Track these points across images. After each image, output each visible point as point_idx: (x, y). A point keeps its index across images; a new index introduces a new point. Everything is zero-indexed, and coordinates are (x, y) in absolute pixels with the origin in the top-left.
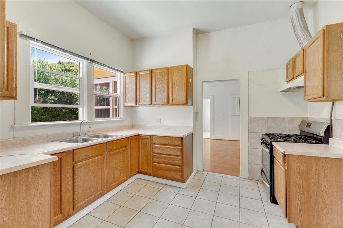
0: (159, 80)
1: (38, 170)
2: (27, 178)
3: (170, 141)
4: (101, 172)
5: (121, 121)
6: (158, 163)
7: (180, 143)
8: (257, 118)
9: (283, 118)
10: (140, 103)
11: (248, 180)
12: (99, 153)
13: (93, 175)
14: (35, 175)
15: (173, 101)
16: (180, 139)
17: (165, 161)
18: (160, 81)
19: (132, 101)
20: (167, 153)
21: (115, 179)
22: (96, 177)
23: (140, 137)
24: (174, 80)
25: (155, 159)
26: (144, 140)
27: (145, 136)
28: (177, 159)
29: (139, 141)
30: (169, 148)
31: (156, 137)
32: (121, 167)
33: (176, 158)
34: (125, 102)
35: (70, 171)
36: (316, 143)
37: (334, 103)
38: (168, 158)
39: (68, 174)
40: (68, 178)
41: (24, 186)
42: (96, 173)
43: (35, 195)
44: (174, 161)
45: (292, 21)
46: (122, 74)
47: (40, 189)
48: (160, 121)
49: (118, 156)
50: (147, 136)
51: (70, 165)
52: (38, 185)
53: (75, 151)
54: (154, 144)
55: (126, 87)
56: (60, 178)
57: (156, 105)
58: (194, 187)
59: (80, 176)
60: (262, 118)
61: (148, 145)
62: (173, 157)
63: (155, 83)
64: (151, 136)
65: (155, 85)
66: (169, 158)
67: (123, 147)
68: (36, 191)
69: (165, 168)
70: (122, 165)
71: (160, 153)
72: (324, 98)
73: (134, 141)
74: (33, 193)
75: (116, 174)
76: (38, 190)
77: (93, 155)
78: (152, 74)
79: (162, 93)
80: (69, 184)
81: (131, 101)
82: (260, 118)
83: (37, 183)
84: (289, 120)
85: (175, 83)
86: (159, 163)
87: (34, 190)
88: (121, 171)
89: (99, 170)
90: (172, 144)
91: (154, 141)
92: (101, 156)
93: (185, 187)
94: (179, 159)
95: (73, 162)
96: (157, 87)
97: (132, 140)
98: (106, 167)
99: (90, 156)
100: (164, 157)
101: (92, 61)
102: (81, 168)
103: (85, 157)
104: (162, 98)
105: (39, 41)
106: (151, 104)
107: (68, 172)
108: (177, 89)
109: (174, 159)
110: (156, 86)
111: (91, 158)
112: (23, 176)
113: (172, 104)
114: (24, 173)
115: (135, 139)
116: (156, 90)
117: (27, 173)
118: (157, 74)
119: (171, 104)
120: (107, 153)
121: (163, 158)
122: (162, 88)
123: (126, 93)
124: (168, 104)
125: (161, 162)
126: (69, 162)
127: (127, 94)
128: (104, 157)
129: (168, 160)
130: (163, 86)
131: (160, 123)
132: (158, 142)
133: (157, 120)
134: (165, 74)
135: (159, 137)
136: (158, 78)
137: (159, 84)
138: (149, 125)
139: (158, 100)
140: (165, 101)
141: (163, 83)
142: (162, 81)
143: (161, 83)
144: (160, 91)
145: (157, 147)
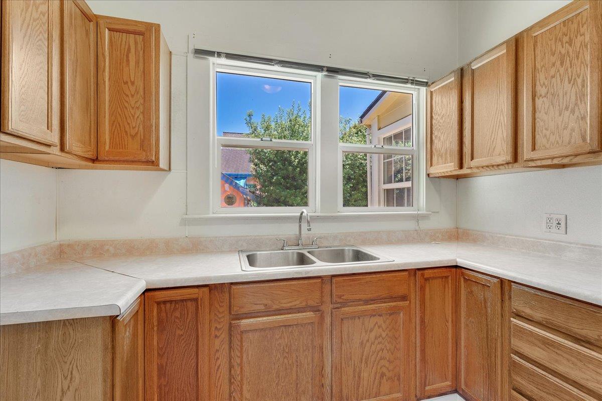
0: (553, 59)
1: (71, 332)
2: (46, 347)
4: (310, 359)
5: (417, 218)
10: (474, 163)
12: (304, 304)
13: (286, 361)
14: (64, 341)
18: (558, 63)
19: (449, 160)
21: (361, 389)
22: (295, 369)
23: (462, 273)
25: (519, 379)
26: (475, 288)
27: (480, 276)
29: (459, 287)
31: (526, 289)
32: (381, 359)
34: (431, 165)
35: (223, 336)
39: (217, 342)
40: (217, 351)
41: (39, 363)
42: (294, 356)
43: (63, 392)
46: (423, 89)
47: (77, 381)
48: (562, 224)
49: (371, 322)
50: (489, 278)
51: (222, 320)
52: (72, 369)
53: (233, 287)
54: (518, 316)
55: (434, 122)
56: (195, 348)
57: (539, 163)
59: (248, 355)
61: (489, 310)
64: (504, 284)
67: (392, 299)
68: (66, 383)
70: (385, 351)
73: (436, 283)
74: (60, 386)
75: (365, 375)
76: (70, 382)
77: (284, 305)
78: (520, 49)
79: (567, 108)
80: (219, 368)
81: (446, 159)
83: (69, 363)
87: (63, 379)
88: (384, 370)
89: (304, 351)
91: (517, 304)
92: (310, 314)
95: (230, 313)
96: (541, 90)
97: (427, 279)
98: (329, 347)
99: (275, 307)
101: (333, 71)
102: (250, 335)
103: (262, 307)
104: (565, 128)
105: (222, 55)
106: (515, 159)
107: (216, 336)
110: (538, 88)
111: (279, 312)
112: (37, 339)
114: (39, 331)
115: (442, 278)
116: (539, 102)
117: (46, 332)
118: (539, 45)
120: (331, 306)
122: (570, 85)
123: (434, 138)
126: (219, 311)
127: (436, 141)
128: (322, 318)
130: (575, 79)
131: (564, 232)
132: (538, 315)
133: (550, 220)
134: (585, 23)
135: (539, 294)
136: (545, 54)
137: (553, 77)
138: (516, 236)
139: (544, 141)
140: (584, 139)
141: (571, 64)
142: (568, 58)
143: (562, 70)
144: (557, 103)
145: (531, 333)
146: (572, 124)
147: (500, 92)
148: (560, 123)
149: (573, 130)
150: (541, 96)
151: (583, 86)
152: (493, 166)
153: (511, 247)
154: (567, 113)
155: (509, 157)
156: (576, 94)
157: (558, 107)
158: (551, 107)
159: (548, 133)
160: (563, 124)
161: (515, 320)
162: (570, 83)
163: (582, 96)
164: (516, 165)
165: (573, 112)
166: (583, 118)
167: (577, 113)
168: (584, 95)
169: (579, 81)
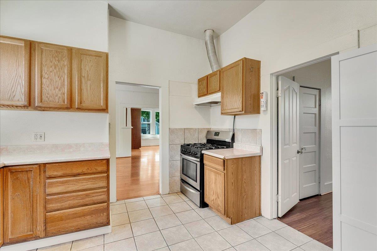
0: (51, 64)
3: (86, 168)
6: (58, 210)
7: (105, 167)
8: (176, 129)
9: (196, 129)
11: (169, 195)
15: (81, 103)
16: (105, 162)
17: (75, 202)
18: (53, 67)
20: (80, 188)
23: (10, 170)
24: (83, 70)
25: (50, 206)
28: (99, 192)
30: (84, 179)
31: (54, 164)
33: (97, 193)
36: (227, 148)
37: (235, 116)
38: (82, 195)
44: (93, 198)
45: (206, 44)
48: (42, 137)
50: (32, 166)
54: (50, 178)
57: (42, 109)
58: (122, 225)
60: (180, 129)
62: (93, 191)
63: (41, 68)
64: (41, 166)
65: (41, 72)
66: (84, 194)
69: (76, 214)
71: (65, 191)
72: (243, 112)
78: (33, 49)
79: (57, 88)
82: (179, 129)
84: (199, 131)
85: (86, 76)
86: (62, 210)
90: (89, 171)
93: (110, 231)
94: (103, 192)
96: (45, 76)
100: (73, 196)
104: (57, 96)
106: (30, 105)
108: (89, 86)
109: (94, 195)
110: (44, 74)
113: (80, 109)
116: (44, 80)
118: (44, 53)
119: (77, 108)
121: (72, 198)
122: (59, 79)
124: (72, 108)
125: (67, 206)
129: (81, 199)
130: (60, 77)
131: (43, 140)
132: (60, 173)
133: (36, 135)
134: (64, 57)
135: (61, 164)
136: (47, 60)
137: (51, 72)
138: (15, 146)
139: (47, 99)
140: (64, 102)
141: (59, 70)
142: (58, 68)
143: (55, 71)
144: (53, 84)
145: (57, 182)
146: (59, 95)
147: (19, 66)
148: (54, 93)
149: (60, 97)
150: (45, 78)
151: (64, 81)
152: (13, 106)
153: (12, 152)
154: (57, 90)
155: (26, 103)
156: (61, 83)
157: (53, 86)
158: (50, 85)
159: (48, 96)
160: (56, 94)
161: (48, 181)
162: (58, 78)
163: (63, 85)
164: (30, 108)
165: (60, 90)
166: (64, 94)
167: (61, 91)
168: (64, 85)
169: (62, 79)
